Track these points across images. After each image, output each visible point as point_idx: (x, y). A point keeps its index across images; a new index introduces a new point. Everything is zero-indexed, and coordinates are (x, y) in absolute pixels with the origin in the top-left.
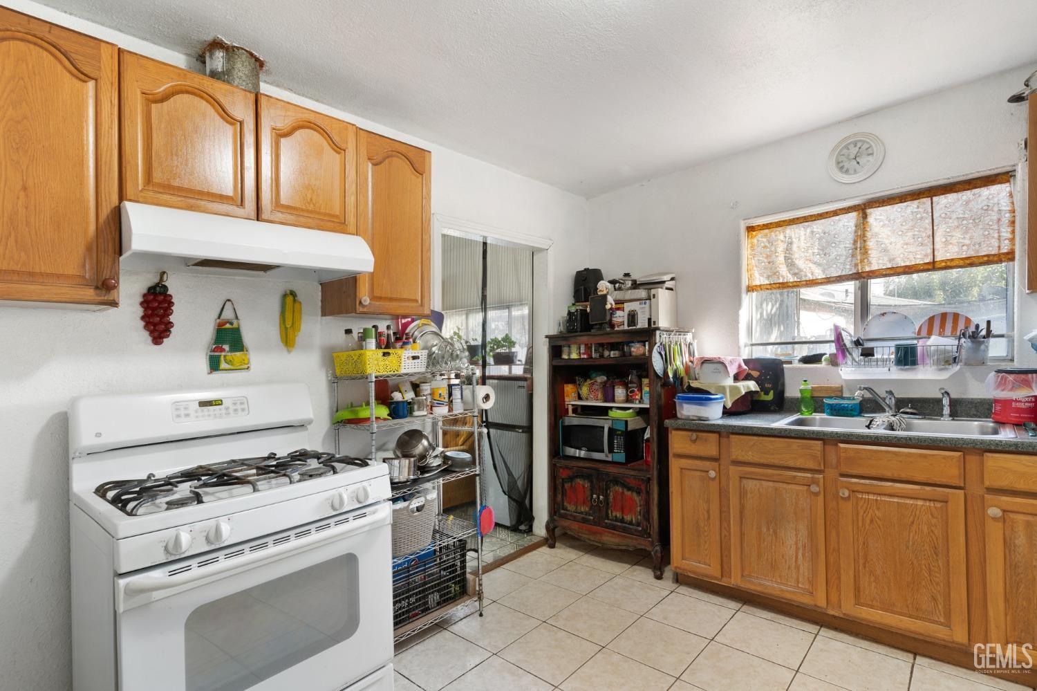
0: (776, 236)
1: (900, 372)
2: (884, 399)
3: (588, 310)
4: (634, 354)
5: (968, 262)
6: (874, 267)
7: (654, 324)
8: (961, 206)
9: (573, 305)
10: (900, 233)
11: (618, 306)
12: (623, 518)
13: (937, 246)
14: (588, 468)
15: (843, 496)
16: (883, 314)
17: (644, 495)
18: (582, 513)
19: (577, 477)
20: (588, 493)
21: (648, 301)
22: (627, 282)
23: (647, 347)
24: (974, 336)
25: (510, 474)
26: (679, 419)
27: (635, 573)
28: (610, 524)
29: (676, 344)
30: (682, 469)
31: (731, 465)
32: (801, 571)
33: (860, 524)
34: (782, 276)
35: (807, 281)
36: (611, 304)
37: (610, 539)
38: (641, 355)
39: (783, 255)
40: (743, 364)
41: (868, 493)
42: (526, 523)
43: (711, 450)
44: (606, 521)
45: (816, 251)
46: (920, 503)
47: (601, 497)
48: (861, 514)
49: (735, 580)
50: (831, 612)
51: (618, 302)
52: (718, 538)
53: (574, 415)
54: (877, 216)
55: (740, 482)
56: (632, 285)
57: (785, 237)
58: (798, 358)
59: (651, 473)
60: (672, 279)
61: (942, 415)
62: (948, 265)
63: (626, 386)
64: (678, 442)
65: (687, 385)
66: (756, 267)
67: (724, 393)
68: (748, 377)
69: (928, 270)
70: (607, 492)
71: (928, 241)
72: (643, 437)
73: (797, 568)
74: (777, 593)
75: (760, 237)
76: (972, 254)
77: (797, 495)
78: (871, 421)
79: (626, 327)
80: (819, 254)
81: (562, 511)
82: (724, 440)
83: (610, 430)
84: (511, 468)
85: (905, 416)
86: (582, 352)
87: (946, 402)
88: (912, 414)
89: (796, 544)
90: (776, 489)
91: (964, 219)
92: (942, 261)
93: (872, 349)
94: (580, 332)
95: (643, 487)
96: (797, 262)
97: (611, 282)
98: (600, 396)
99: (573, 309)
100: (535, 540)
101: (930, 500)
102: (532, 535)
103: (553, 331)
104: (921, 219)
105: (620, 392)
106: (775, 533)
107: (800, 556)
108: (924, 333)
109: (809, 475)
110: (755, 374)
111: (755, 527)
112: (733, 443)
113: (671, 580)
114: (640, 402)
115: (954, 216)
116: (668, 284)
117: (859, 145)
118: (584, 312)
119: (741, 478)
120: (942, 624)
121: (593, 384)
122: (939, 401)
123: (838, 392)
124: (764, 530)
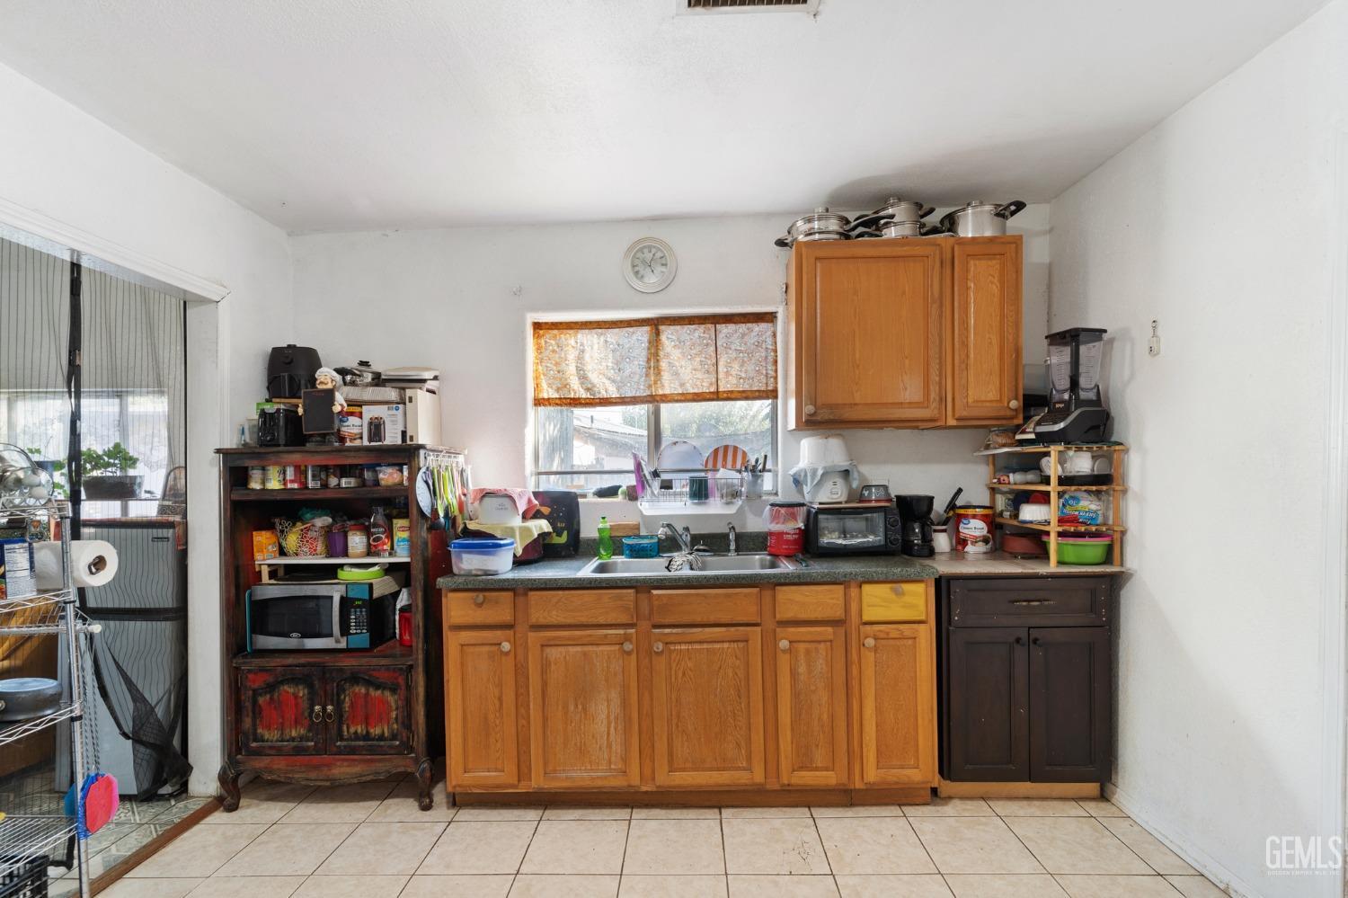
0: (566, 340)
1: (694, 506)
2: (681, 536)
3: (300, 411)
4: (383, 483)
5: (744, 395)
6: (667, 391)
7: (411, 438)
8: (738, 338)
9: (267, 401)
10: (689, 357)
11: (352, 409)
12: (368, 732)
13: (720, 376)
14: (303, 665)
15: (656, 650)
16: (675, 443)
17: (403, 692)
18: (293, 739)
19: (282, 683)
20: (305, 704)
21: (401, 406)
22: (365, 374)
23: (406, 473)
24: (754, 470)
25: (137, 696)
26: (455, 575)
27: (389, 812)
28: (345, 747)
29: (447, 469)
30: (462, 645)
31: (531, 631)
32: (614, 748)
33: (673, 679)
34: (574, 390)
35: (600, 399)
36: (341, 405)
37: (344, 770)
38: (395, 485)
39: (574, 365)
40: (533, 498)
41: (680, 643)
42: (174, 780)
43: (505, 615)
44: (339, 743)
45: (610, 364)
46: (726, 645)
47: (330, 708)
48: (674, 668)
49: (537, 782)
50: (644, 789)
51: (351, 403)
52: (513, 730)
53: (273, 581)
54: (669, 334)
55: (542, 651)
56: (373, 379)
57: (576, 342)
58: (592, 491)
59: (414, 657)
60: (436, 378)
61: (729, 551)
62: (730, 396)
63: (367, 531)
64: (455, 609)
65: (461, 527)
66: (544, 375)
67: (513, 536)
68: (537, 515)
69: (712, 400)
70: (338, 695)
71: (712, 369)
72: (395, 605)
73: (609, 746)
74: (588, 783)
75: (549, 338)
76: (747, 387)
77: (609, 658)
78: (670, 562)
79: (366, 443)
80: (613, 369)
81: (254, 745)
82: (521, 599)
83: (342, 599)
84: (140, 687)
85: (701, 553)
86: (288, 478)
87: (732, 537)
88: (704, 551)
89: (608, 717)
90: (585, 654)
91: (741, 351)
92: (724, 392)
93: (671, 481)
94: (285, 445)
95: (401, 681)
96: (590, 375)
97: (340, 371)
98: (320, 547)
99: (270, 408)
100: (193, 806)
101: (734, 642)
102: (187, 798)
103: (231, 442)
104: (707, 345)
105: (357, 541)
106: (584, 709)
107: (612, 729)
108: (710, 466)
109: (622, 632)
110: (546, 510)
111: (560, 708)
112: (533, 602)
113: (445, 805)
114: (390, 554)
115: (733, 348)
116: (431, 385)
117: (653, 251)
118: (291, 415)
119: (542, 646)
120: (745, 769)
121: (308, 529)
122: (726, 536)
123: (634, 531)
124: (572, 708)
